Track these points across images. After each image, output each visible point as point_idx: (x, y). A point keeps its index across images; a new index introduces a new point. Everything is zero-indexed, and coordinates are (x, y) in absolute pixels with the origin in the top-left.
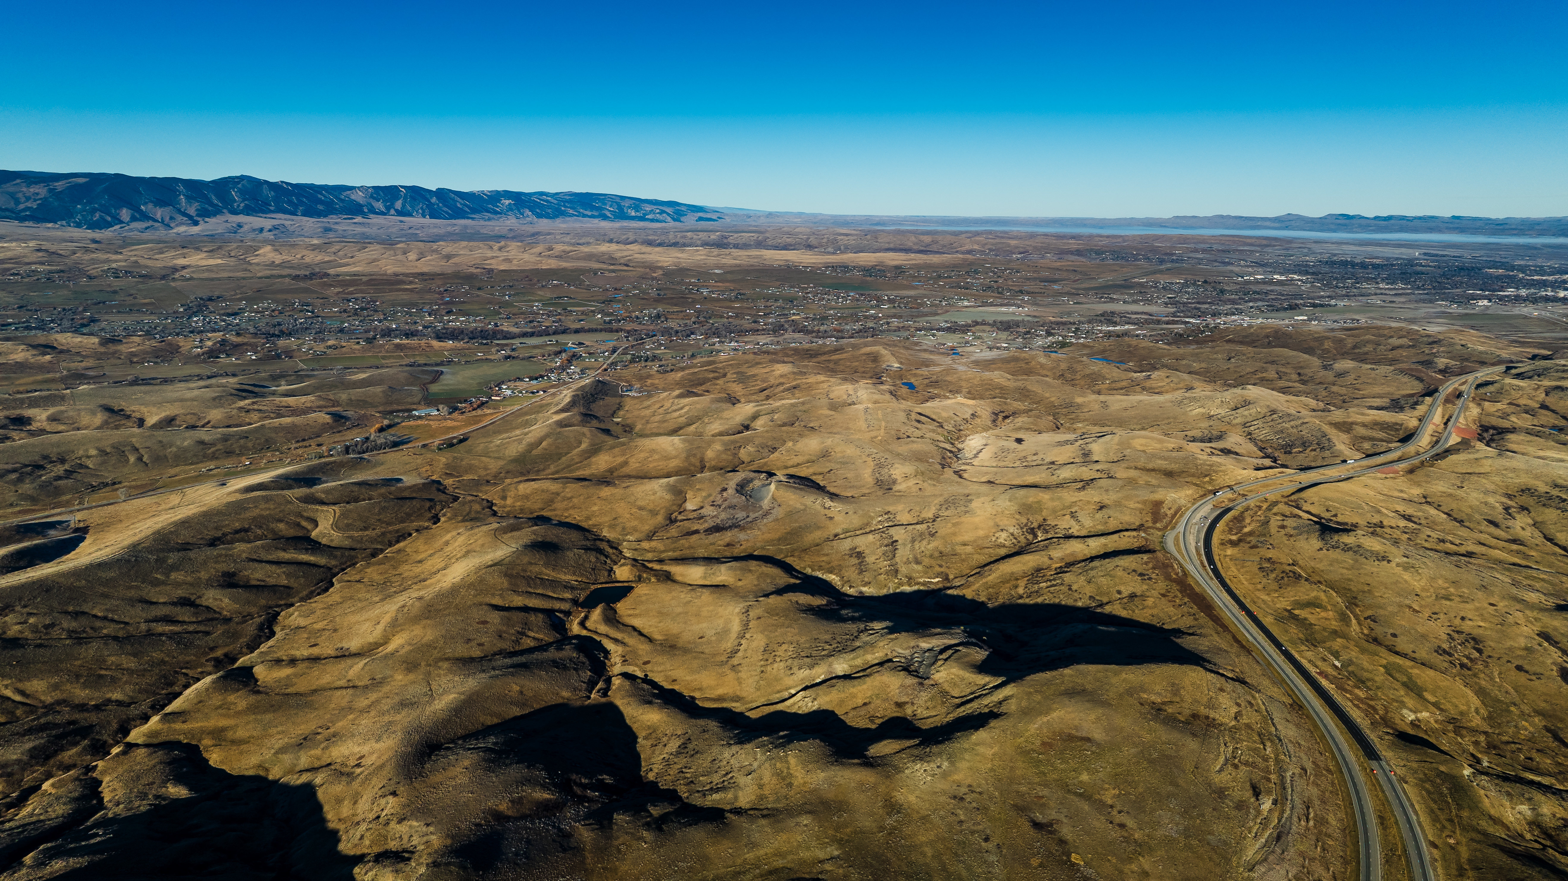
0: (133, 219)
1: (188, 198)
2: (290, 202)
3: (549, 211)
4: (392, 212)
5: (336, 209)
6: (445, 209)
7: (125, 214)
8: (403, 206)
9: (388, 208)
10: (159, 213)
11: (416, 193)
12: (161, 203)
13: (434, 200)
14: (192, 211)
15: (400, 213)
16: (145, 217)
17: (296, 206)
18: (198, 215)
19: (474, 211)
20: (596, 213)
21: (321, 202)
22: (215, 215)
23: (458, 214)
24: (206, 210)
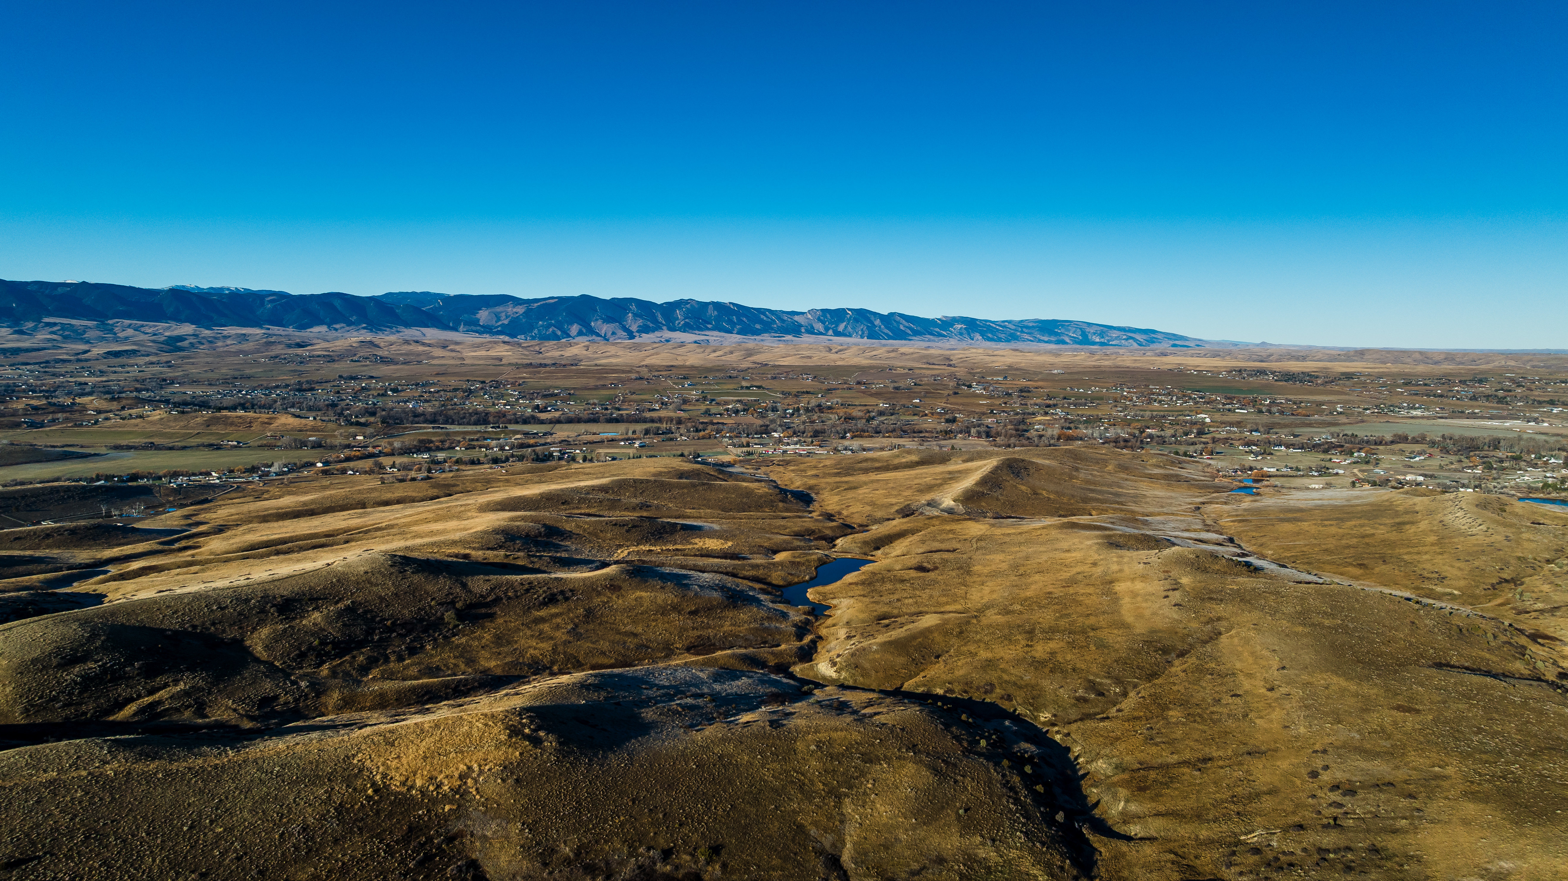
0: (580, 333)
1: (635, 315)
2: (730, 322)
3: (1002, 336)
4: (830, 332)
5: (772, 329)
6: (886, 331)
7: (574, 329)
8: (846, 327)
9: (827, 329)
10: (606, 329)
11: (862, 316)
12: (609, 320)
13: (878, 322)
14: (634, 328)
15: (837, 334)
16: (592, 332)
17: (733, 324)
18: (638, 331)
19: (916, 333)
20: (1053, 339)
21: (761, 322)
22: (653, 331)
23: (900, 335)
24: (648, 327)
